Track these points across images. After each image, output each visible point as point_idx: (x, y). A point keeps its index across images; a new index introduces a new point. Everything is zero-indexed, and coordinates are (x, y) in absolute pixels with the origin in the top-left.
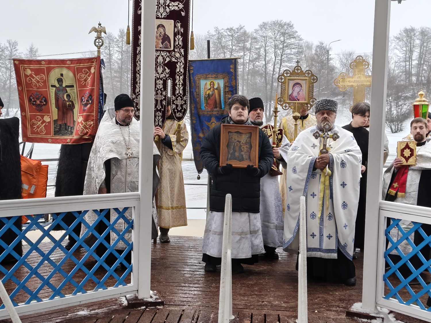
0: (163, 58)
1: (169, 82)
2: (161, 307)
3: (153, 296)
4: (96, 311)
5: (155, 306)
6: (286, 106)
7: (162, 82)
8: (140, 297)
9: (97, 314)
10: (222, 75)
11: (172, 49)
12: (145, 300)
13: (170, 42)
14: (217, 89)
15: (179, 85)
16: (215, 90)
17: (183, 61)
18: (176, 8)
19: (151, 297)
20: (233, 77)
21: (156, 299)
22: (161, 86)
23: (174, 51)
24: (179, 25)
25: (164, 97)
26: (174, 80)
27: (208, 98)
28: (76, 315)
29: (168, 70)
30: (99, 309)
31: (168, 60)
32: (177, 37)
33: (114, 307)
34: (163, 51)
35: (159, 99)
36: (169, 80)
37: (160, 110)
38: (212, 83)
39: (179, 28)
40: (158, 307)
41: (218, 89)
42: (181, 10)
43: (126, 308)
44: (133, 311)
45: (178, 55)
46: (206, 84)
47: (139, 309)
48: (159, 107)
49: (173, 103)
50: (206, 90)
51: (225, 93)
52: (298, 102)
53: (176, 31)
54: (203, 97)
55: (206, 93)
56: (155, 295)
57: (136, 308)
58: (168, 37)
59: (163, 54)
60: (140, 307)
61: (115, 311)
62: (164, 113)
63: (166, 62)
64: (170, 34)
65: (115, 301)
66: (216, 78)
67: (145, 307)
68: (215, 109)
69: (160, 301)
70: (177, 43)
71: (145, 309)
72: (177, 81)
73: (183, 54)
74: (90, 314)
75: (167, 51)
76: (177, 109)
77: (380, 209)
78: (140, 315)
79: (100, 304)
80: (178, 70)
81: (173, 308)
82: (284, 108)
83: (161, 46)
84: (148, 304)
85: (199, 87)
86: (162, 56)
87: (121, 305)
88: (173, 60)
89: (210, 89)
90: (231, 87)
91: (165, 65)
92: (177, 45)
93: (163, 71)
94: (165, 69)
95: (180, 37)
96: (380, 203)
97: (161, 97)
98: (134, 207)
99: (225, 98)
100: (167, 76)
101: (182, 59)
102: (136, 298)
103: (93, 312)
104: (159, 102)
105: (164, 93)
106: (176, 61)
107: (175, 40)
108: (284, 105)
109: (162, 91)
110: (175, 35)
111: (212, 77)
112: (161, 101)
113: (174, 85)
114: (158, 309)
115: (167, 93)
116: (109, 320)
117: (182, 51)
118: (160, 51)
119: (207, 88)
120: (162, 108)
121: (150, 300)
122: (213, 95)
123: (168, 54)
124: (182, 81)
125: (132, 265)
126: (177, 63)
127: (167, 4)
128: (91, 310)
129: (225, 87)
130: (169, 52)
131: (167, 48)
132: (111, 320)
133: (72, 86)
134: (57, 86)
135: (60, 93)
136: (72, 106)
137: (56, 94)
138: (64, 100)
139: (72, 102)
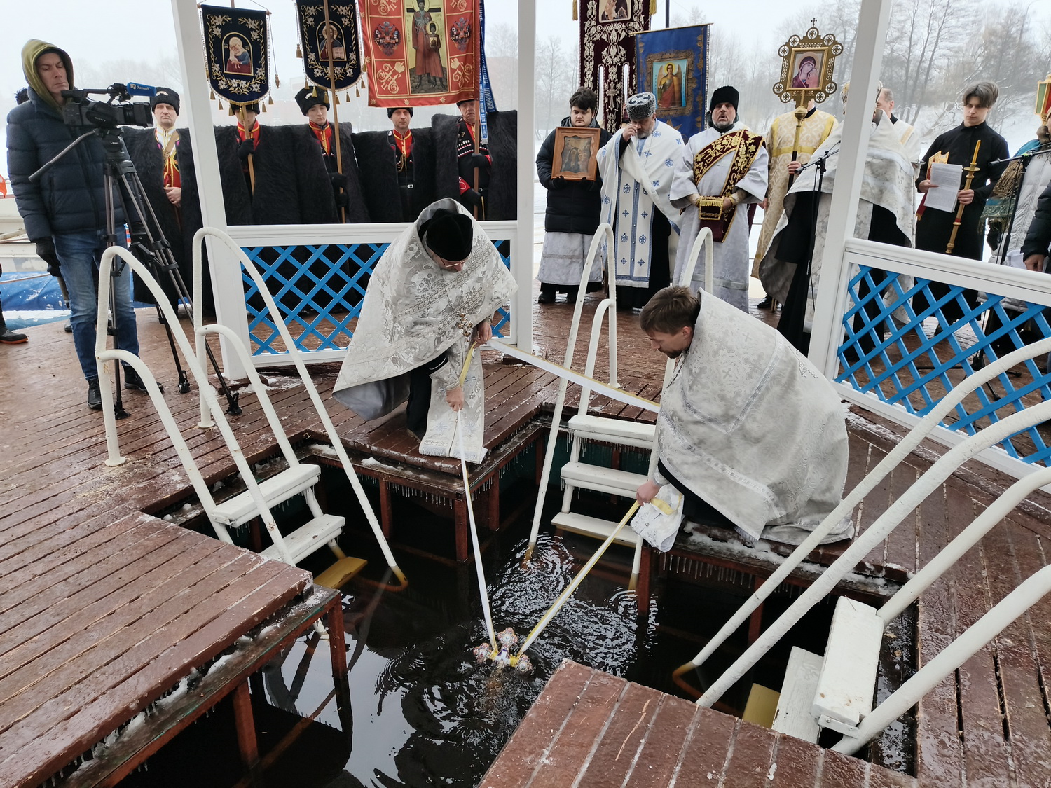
0: (618, 34)
1: (626, 69)
6: (786, 97)
7: (615, 69)
11: (629, 18)
13: (626, 8)
14: (676, 75)
20: (701, 55)
22: (615, 76)
23: (632, 20)
25: (619, 93)
26: (632, 66)
29: (623, 51)
31: (623, 35)
34: (617, 22)
35: (611, 95)
36: (626, 66)
37: (613, 112)
45: (636, 26)
48: (611, 107)
51: (688, 80)
52: (806, 88)
59: (618, 27)
62: (618, 114)
63: (621, 38)
68: (673, 108)
70: (636, 8)
73: (643, 22)
75: (622, 22)
77: (846, 251)
78: (513, 371)
82: (783, 99)
83: (614, 14)
85: (651, 74)
86: (616, 30)
88: (631, 33)
90: (697, 71)
91: (620, 43)
92: (636, 11)
93: (617, 53)
94: (620, 50)
96: (850, 242)
97: (614, 93)
98: (510, 240)
99: (687, 87)
100: (623, 59)
101: (642, 31)
104: (612, 98)
105: (618, 86)
106: (634, 35)
108: (784, 94)
109: (615, 83)
112: (615, 97)
115: (622, 85)
117: (642, 17)
118: (614, 22)
120: (616, 108)
122: (670, 84)
123: (624, 26)
129: (688, 71)
130: (625, 22)
131: (622, 17)
133: (438, 10)
134: (417, 9)
135: (421, 22)
136: (437, 44)
137: (414, 24)
138: (427, 34)
139: (437, 36)
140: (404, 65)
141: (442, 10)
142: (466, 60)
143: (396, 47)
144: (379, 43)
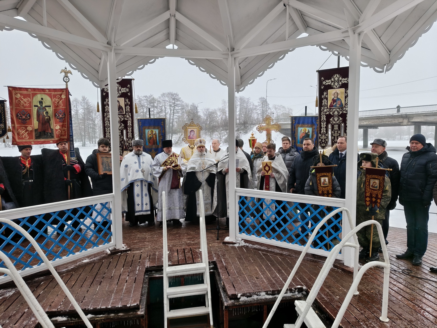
0: (120, 119)
2: (129, 252)
3: (124, 247)
4: (93, 259)
5: (126, 252)
7: (120, 131)
8: (117, 248)
9: (94, 260)
11: (124, 113)
12: (120, 249)
13: (123, 110)
15: (130, 132)
16: (154, 135)
17: (131, 120)
18: (125, 91)
19: (123, 248)
21: (126, 248)
22: (120, 134)
24: (127, 100)
25: (122, 140)
26: (127, 130)
28: (82, 262)
29: (123, 125)
30: (95, 257)
32: (127, 107)
33: (103, 255)
34: (120, 115)
36: (124, 130)
39: (128, 102)
40: (128, 252)
42: (128, 92)
43: (110, 255)
44: (114, 257)
45: (128, 116)
47: (117, 254)
49: (127, 142)
52: (193, 140)
53: (126, 103)
55: (148, 136)
56: (125, 246)
57: (116, 254)
58: (122, 107)
60: (118, 253)
61: (104, 258)
63: (122, 120)
64: (123, 104)
65: (103, 252)
67: (120, 253)
69: (128, 249)
70: (127, 110)
71: (121, 254)
72: (128, 131)
73: (130, 116)
74: (90, 261)
76: (129, 145)
77: (236, 192)
78: (118, 258)
79: (95, 255)
80: (128, 125)
81: (136, 252)
83: (118, 112)
84: (122, 252)
86: (119, 117)
87: (107, 254)
91: (121, 122)
92: (127, 111)
93: (120, 125)
95: (128, 107)
96: (236, 189)
98: (111, 202)
100: (123, 128)
101: (130, 118)
102: (115, 249)
103: (91, 260)
106: (127, 120)
107: (125, 109)
108: (186, 141)
109: (121, 136)
110: (126, 106)
113: (127, 133)
114: (128, 253)
116: (101, 263)
117: (130, 114)
120: (122, 145)
121: (123, 249)
122: (152, 137)
124: (131, 130)
125: (112, 232)
126: (128, 120)
127: (119, 89)
128: (90, 259)
131: (121, 113)
132: (103, 263)
133: (50, 106)
134: (39, 106)
135: (41, 111)
136: (49, 120)
137: (38, 111)
138: (44, 115)
139: (49, 117)
140: (32, 128)
141: (51, 106)
142: (63, 126)
143: (28, 121)
144: (19, 119)
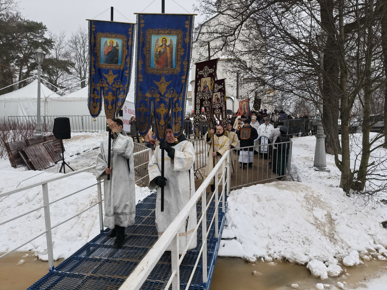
10: (175, 32)
14: (169, 46)
16: (167, 48)
20: (188, 34)
27: (158, 56)
38: (164, 40)
41: (171, 46)
46: (158, 40)
50: (157, 47)
51: (177, 50)
54: (153, 54)
55: (157, 50)
66: (169, 34)
68: (166, 68)
85: (150, 43)
89: (161, 46)
99: (177, 55)
111: (164, 33)
119: (158, 45)
122: (164, 52)
129: (178, 44)
